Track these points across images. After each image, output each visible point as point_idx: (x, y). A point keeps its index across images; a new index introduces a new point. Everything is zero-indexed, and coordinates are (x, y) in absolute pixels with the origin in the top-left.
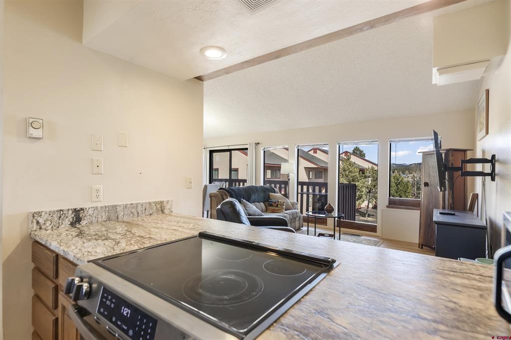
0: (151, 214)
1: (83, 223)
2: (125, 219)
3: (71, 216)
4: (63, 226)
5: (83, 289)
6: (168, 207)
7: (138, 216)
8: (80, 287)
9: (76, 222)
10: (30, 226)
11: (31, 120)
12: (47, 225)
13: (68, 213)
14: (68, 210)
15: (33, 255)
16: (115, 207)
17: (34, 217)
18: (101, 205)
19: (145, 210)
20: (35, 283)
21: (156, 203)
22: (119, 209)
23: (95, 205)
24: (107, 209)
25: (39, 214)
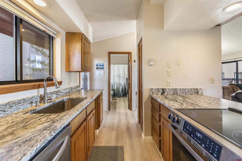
0: (192, 94)
1: (165, 94)
2: (180, 94)
3: (161, 91)
4: (159, 94)
5: (175, 119)
6: (200, 91)
7: (186, 94)
8: (174, 118)
9: (163, 93)
10: (150, 93)
11: (150, 60)
12: (155, 93)
13: (160, 90)
14: (161, 89)
15: (151, 102)
16: (176, 89)
17: (151, 90)
18: (171, 88)
19: (189, 92)
20: (152, 111)
21: (194, 89)
22: (178, 90)
23: (169, 88)
24: (173, 90)
25: (153, 89)
